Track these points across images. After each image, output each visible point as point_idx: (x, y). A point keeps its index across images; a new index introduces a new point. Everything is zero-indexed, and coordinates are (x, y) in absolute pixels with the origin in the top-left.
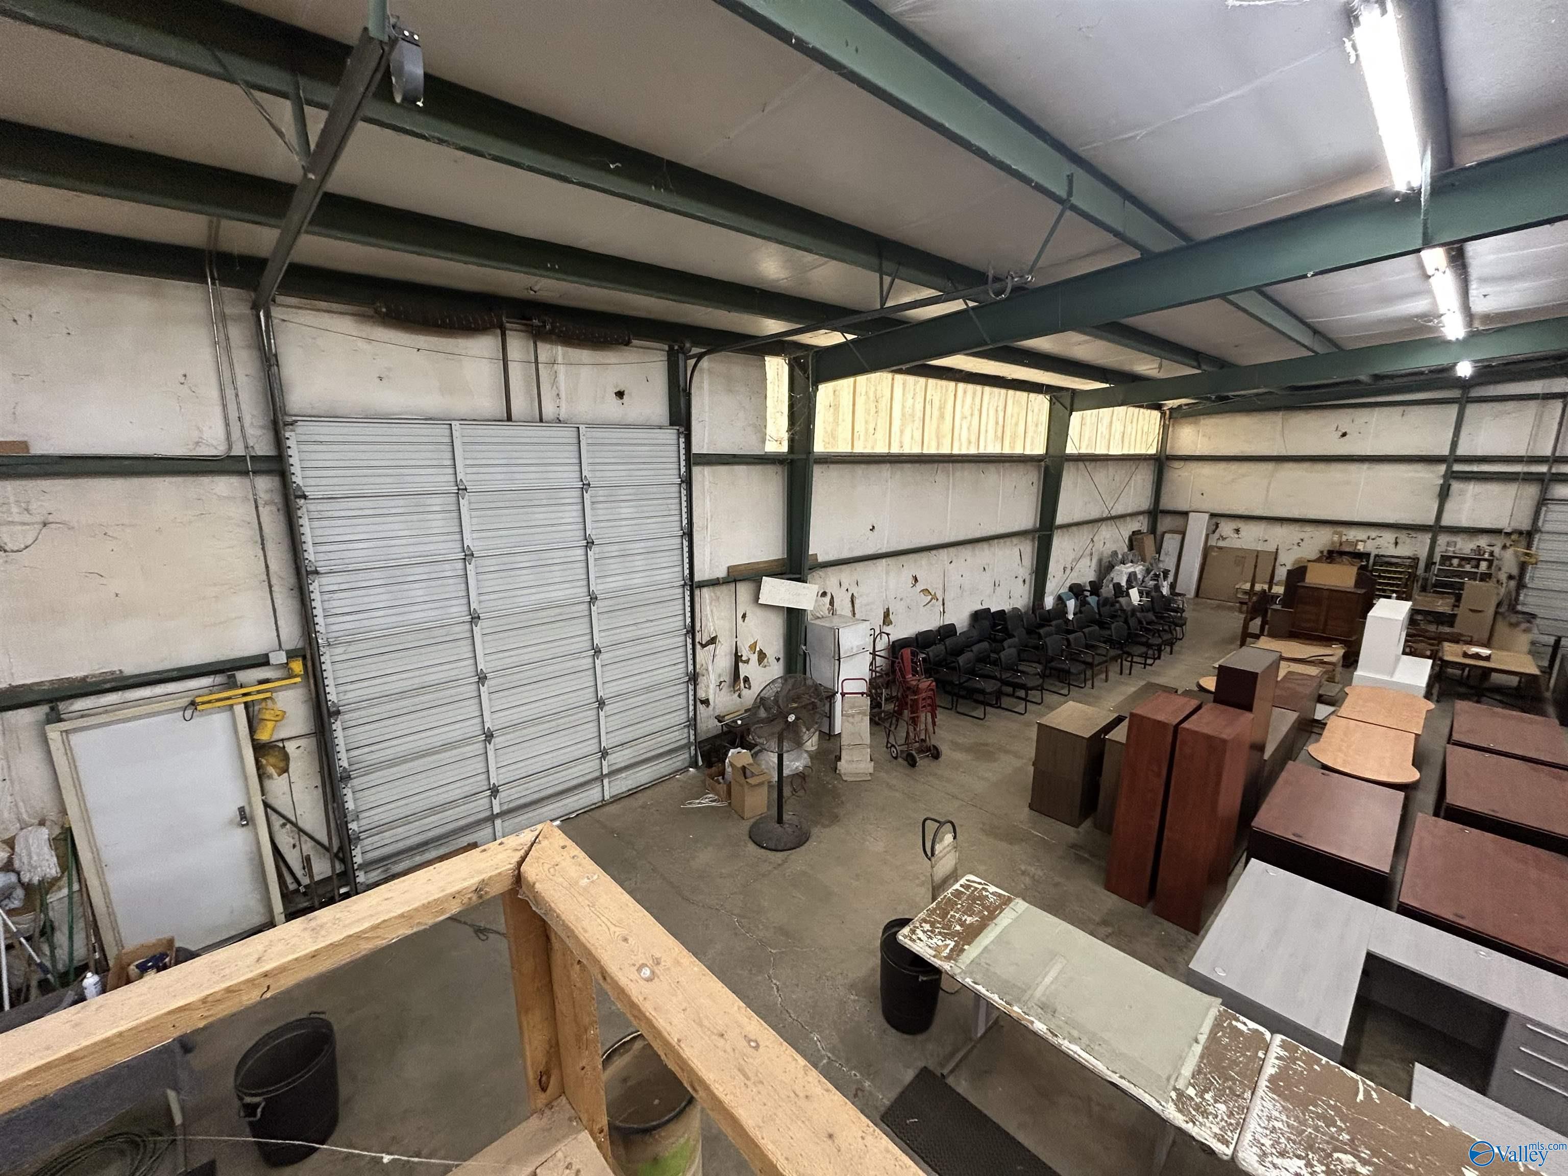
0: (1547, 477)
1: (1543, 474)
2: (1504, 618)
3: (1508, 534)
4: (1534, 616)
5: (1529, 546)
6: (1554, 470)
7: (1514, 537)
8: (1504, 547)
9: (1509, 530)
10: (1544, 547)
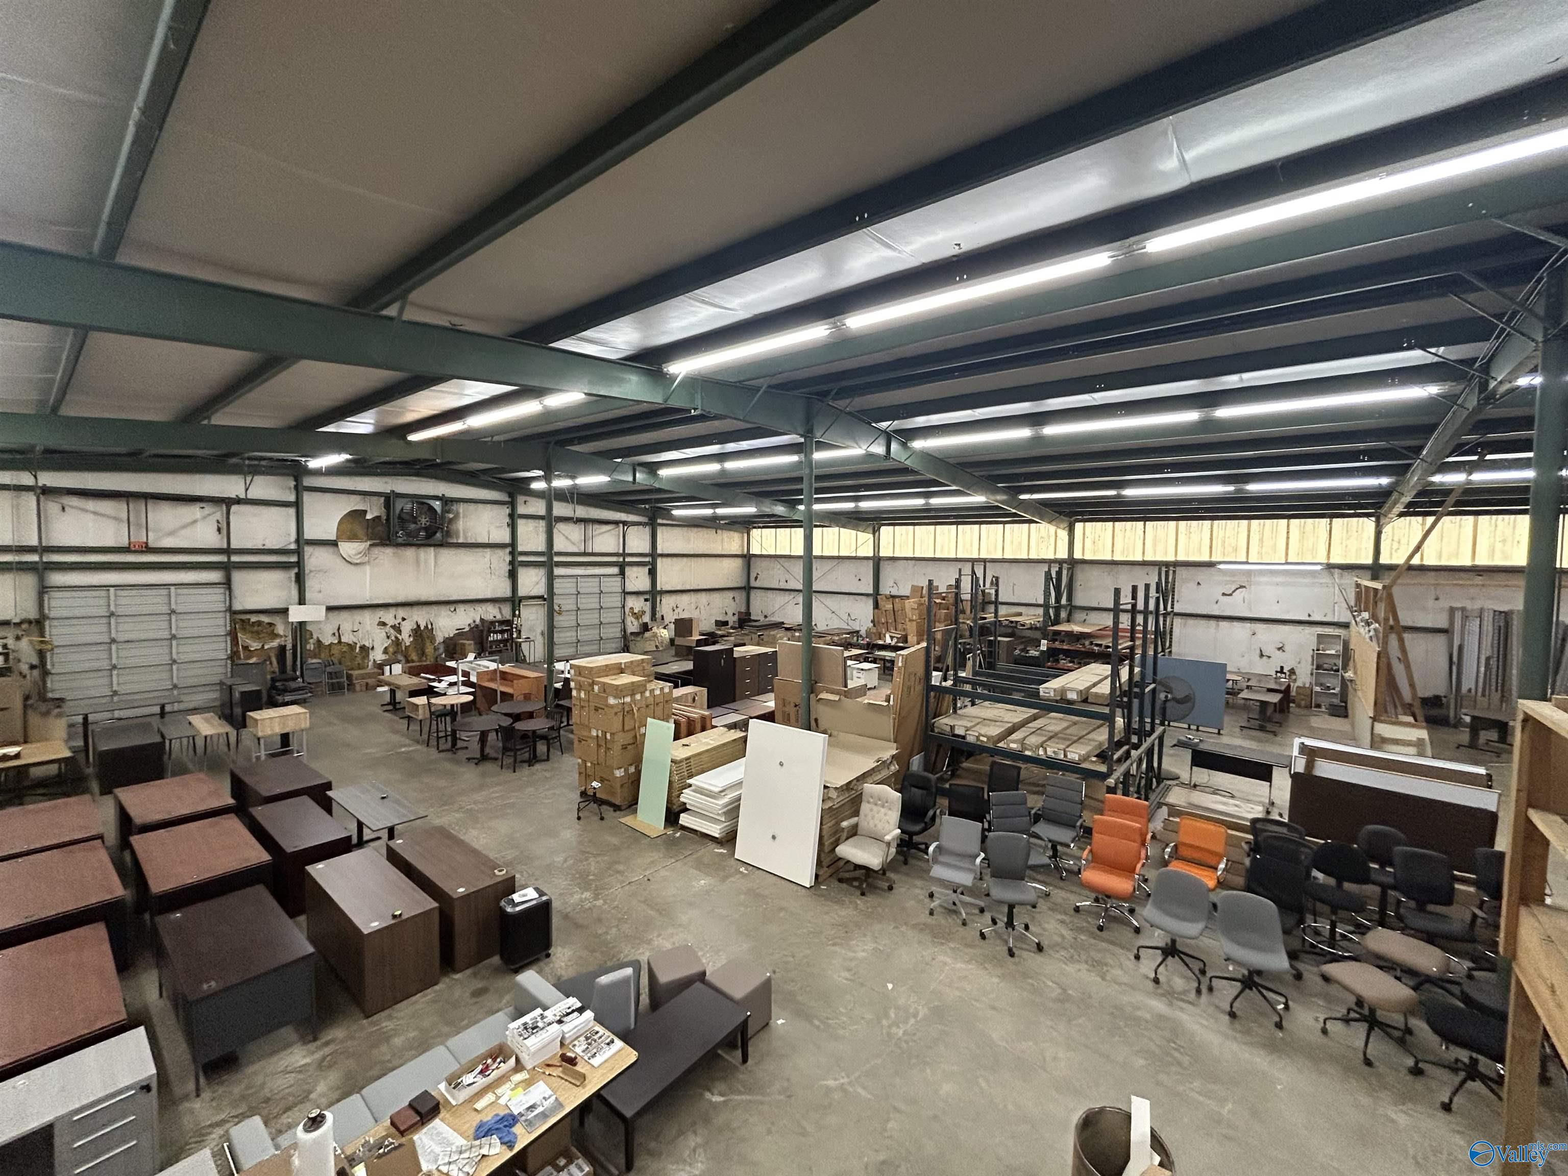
0: (40, 566)
1: (36, 563)
2: (35, 709)
3: (18, 625)
4: (62, 700)
5: (42, 635)
6: (45, 560)
7: (24, 626)
8: (18, 638)
9: (17, 620)
10: (56, 633)
